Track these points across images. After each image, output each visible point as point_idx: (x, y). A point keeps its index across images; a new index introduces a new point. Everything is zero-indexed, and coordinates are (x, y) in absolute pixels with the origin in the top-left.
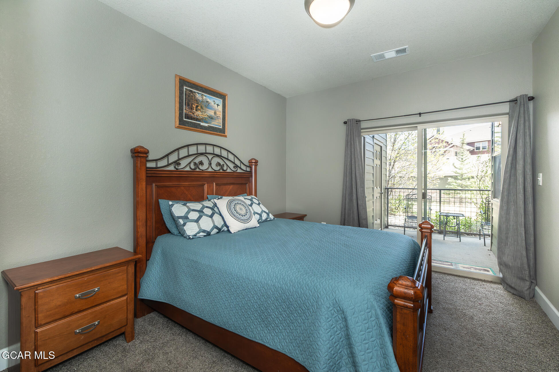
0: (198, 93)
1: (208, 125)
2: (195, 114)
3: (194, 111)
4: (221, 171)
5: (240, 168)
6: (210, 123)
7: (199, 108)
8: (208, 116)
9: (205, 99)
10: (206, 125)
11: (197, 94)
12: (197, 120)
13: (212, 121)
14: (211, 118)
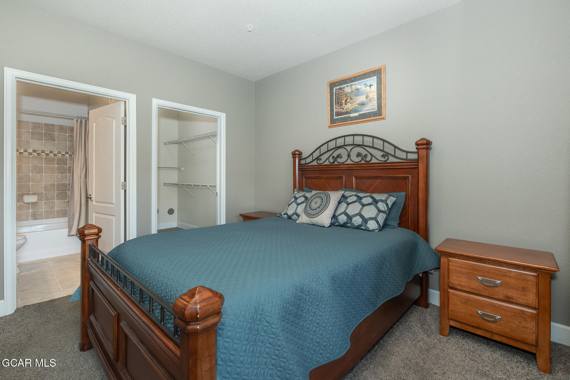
0: (347, 86)
1: (359, 113)
2: (344, 109)
3: (344, 106)
4: (363, 162)
5: (394, 156)
6: (361, 111)
7: (348, 100)
8: (358, 104)
9: (355, 88)
10: (357, 114)
11: (346, 88)
12: (347, 113)
13: (364, 108)
14: (363, 104)
